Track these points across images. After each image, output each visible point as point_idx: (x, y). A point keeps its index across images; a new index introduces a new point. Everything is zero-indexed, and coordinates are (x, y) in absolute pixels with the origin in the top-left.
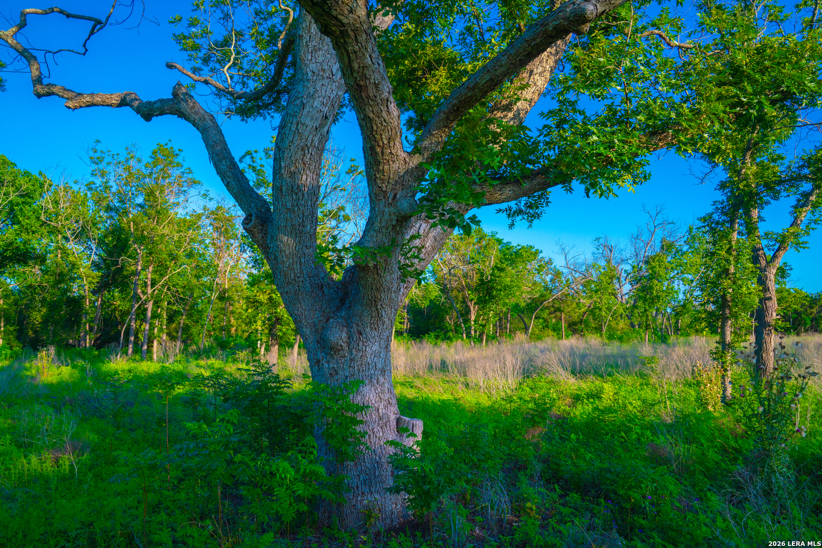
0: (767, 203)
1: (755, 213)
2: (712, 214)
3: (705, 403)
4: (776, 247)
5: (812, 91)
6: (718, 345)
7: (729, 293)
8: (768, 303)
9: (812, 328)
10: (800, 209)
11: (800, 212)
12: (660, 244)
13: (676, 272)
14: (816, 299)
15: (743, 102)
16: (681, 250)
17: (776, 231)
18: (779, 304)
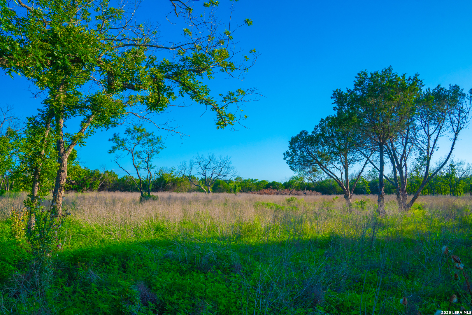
0: (69, 117)
1: (62, 121)
2: (36, 117)
3: (14, 234)
4: (70, 143)
5: (91, 62)
6: (29, 197)
7: (39, 166)
8: (63, 174)
9: (90, 189)
10: (85, 124)
11: (84, 125)
12: (6, 131)
13: (15, 150)
14: (93, 173)
15: (55, 55)
16: (20, 137)
17: (71, 133)
18: (68, 175)
